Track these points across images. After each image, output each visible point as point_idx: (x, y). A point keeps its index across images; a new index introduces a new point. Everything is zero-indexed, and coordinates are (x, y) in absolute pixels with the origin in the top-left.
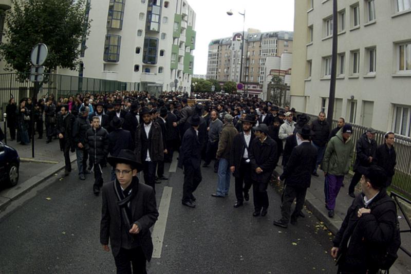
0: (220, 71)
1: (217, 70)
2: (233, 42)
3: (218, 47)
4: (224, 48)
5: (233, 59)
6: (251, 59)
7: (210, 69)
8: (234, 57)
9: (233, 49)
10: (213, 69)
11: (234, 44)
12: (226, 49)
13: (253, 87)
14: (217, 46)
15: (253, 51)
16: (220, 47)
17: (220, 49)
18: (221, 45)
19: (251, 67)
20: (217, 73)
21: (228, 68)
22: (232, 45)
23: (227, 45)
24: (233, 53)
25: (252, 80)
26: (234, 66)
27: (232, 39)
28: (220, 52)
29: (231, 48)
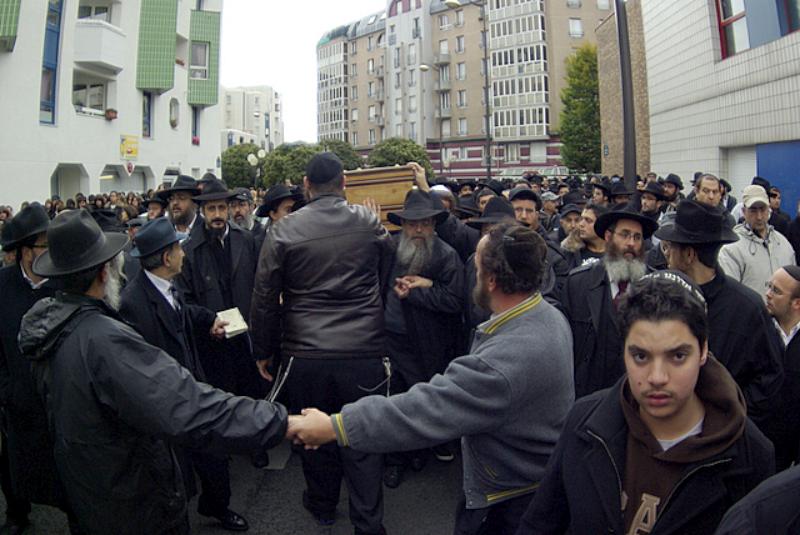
0: (355, 116)
1: (346, 118)
2: (390, 22)
3: (345, 45)
4: (362, 46)
5: (394, 71)
6: (454, 63)
7: (324, 117)
8: (398, 65)
9: (392, 41)
10: (334, 116)
11: (392, 27)
12: (369, 50)
13: (471, 155)
14: (340, 43)
15: (459, 38)
16: (350, 45)
17: (350, 51)
18: (355, 38)
19: (456, 89)
20: (346, 126)
21: (382, 103)
22: (388, 30)
23: (369, 36)
24: (393, 54)
25: (463, 130)
26: (398, 93)
27: (384, 16)
28: (351, 60)
29: (385, 42)
